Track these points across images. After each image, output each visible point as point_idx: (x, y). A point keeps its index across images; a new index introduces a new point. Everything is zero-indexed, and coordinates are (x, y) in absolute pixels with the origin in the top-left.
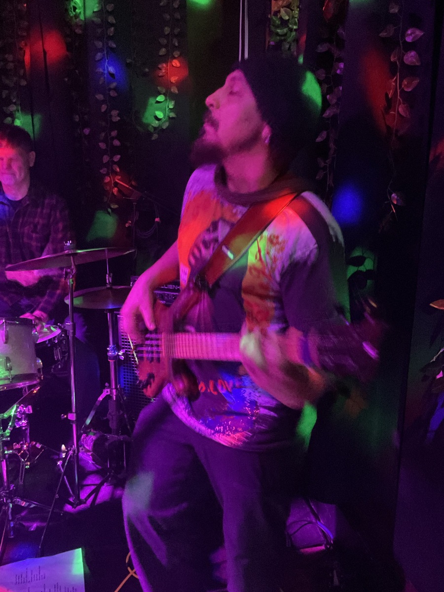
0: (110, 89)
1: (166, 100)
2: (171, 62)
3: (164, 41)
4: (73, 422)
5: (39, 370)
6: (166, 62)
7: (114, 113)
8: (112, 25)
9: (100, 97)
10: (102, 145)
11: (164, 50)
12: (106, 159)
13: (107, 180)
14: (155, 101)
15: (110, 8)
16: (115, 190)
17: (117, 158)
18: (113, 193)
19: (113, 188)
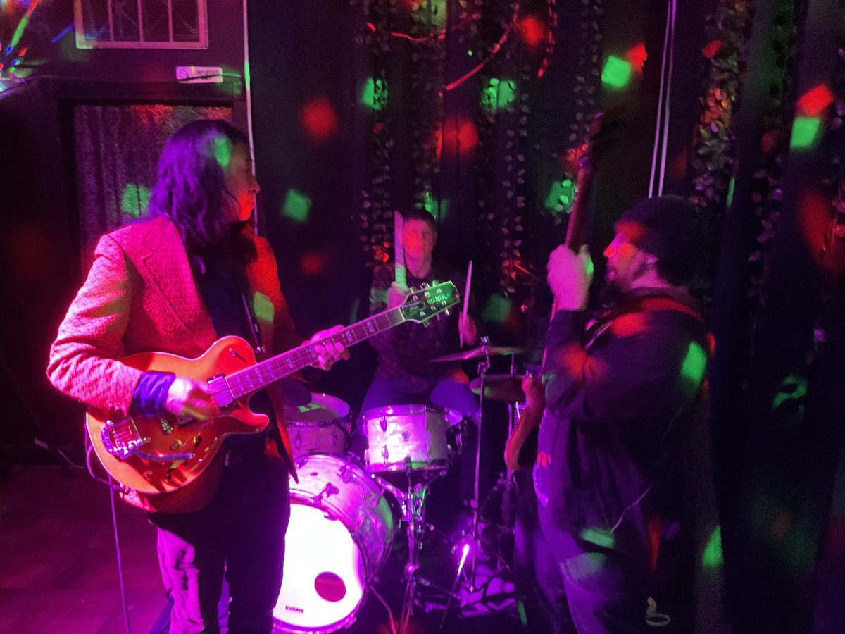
1: (572, 185)
2: (580, 147)
3: (575, 127)
4: (474, 508)
8: (525, 114)
9: (507, 184)
10: (505, 230)
11: (574, 136)
12: (507, 243)
14: (560, 186)
15: (525, 97)
16: (513, 275)
17: (518, 243)
18: (511, 277)
19: (512, 272)
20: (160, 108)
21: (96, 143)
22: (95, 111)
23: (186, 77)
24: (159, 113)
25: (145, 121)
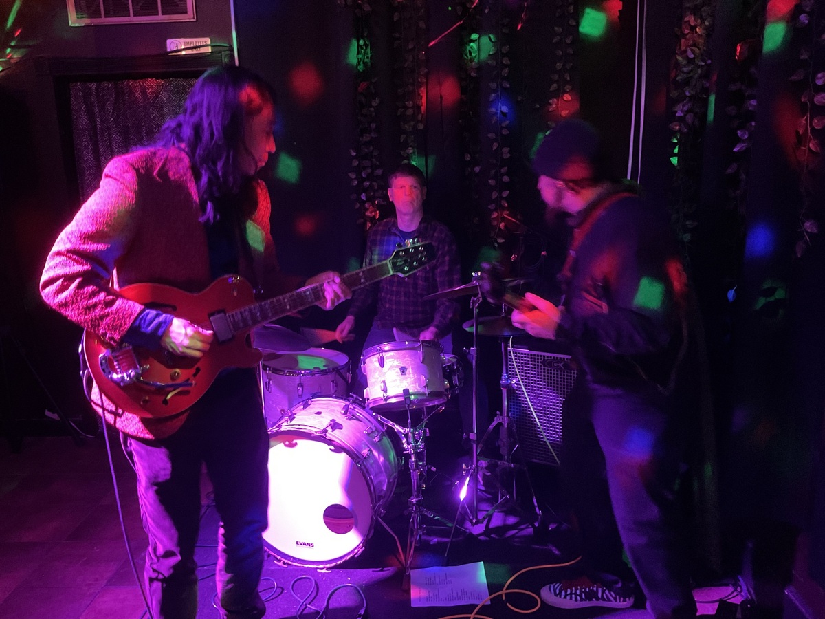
0: (502, 128)
2: (562, 97)
3: (556, 77)
4: (474, 441)
6: (557, 97)
7: (506, 150)
8: (506, 66)
9: (492, 136)
10: (492, 182)
11: (555, 85)
12: (494, 195)
13: (495, 215)
15: (505, 49)
16: (502, 225)
17: (506, 194)
18: (500, 227)
19: (501, 223)
20: (152, 82)
21: (92, 118)
22: (90, 89)
23: (175, 49)
24: (152, 87)
25: (138, 95)
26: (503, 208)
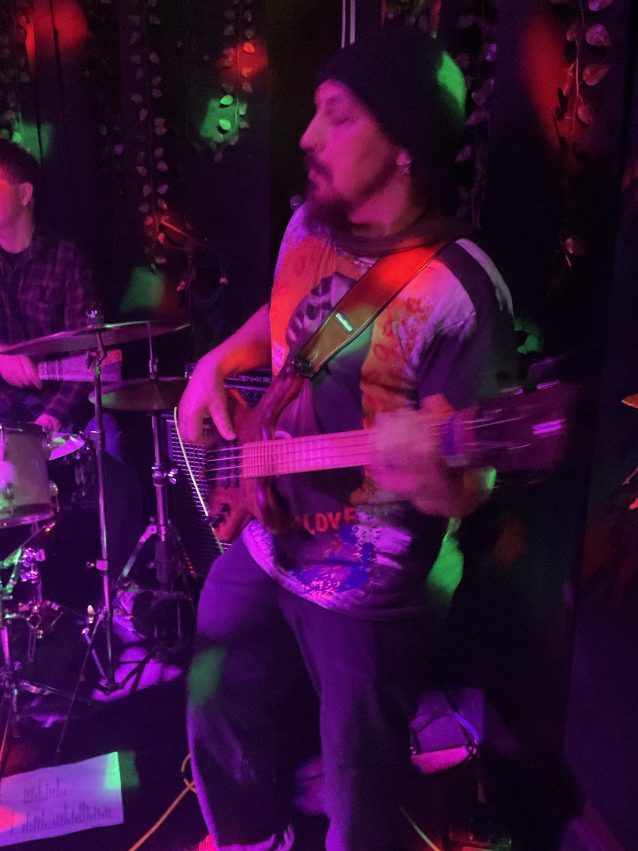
0: (152, 87)
1: (234, 102)
2: (243, 46)
3: (230, 14)
4: (102, 572)
5: (53, 499)
6: (235, 46)
7: (159, 122)
9: (137, 98)
10: (141, 170)
11: (230, 28)
12: (147, 190)
13: (149, 221)
14: (218, 105)
16: (161, 237)
17: (163, 189)
18: (158, 242)
19: (159, 233)
26: (162, 211)
